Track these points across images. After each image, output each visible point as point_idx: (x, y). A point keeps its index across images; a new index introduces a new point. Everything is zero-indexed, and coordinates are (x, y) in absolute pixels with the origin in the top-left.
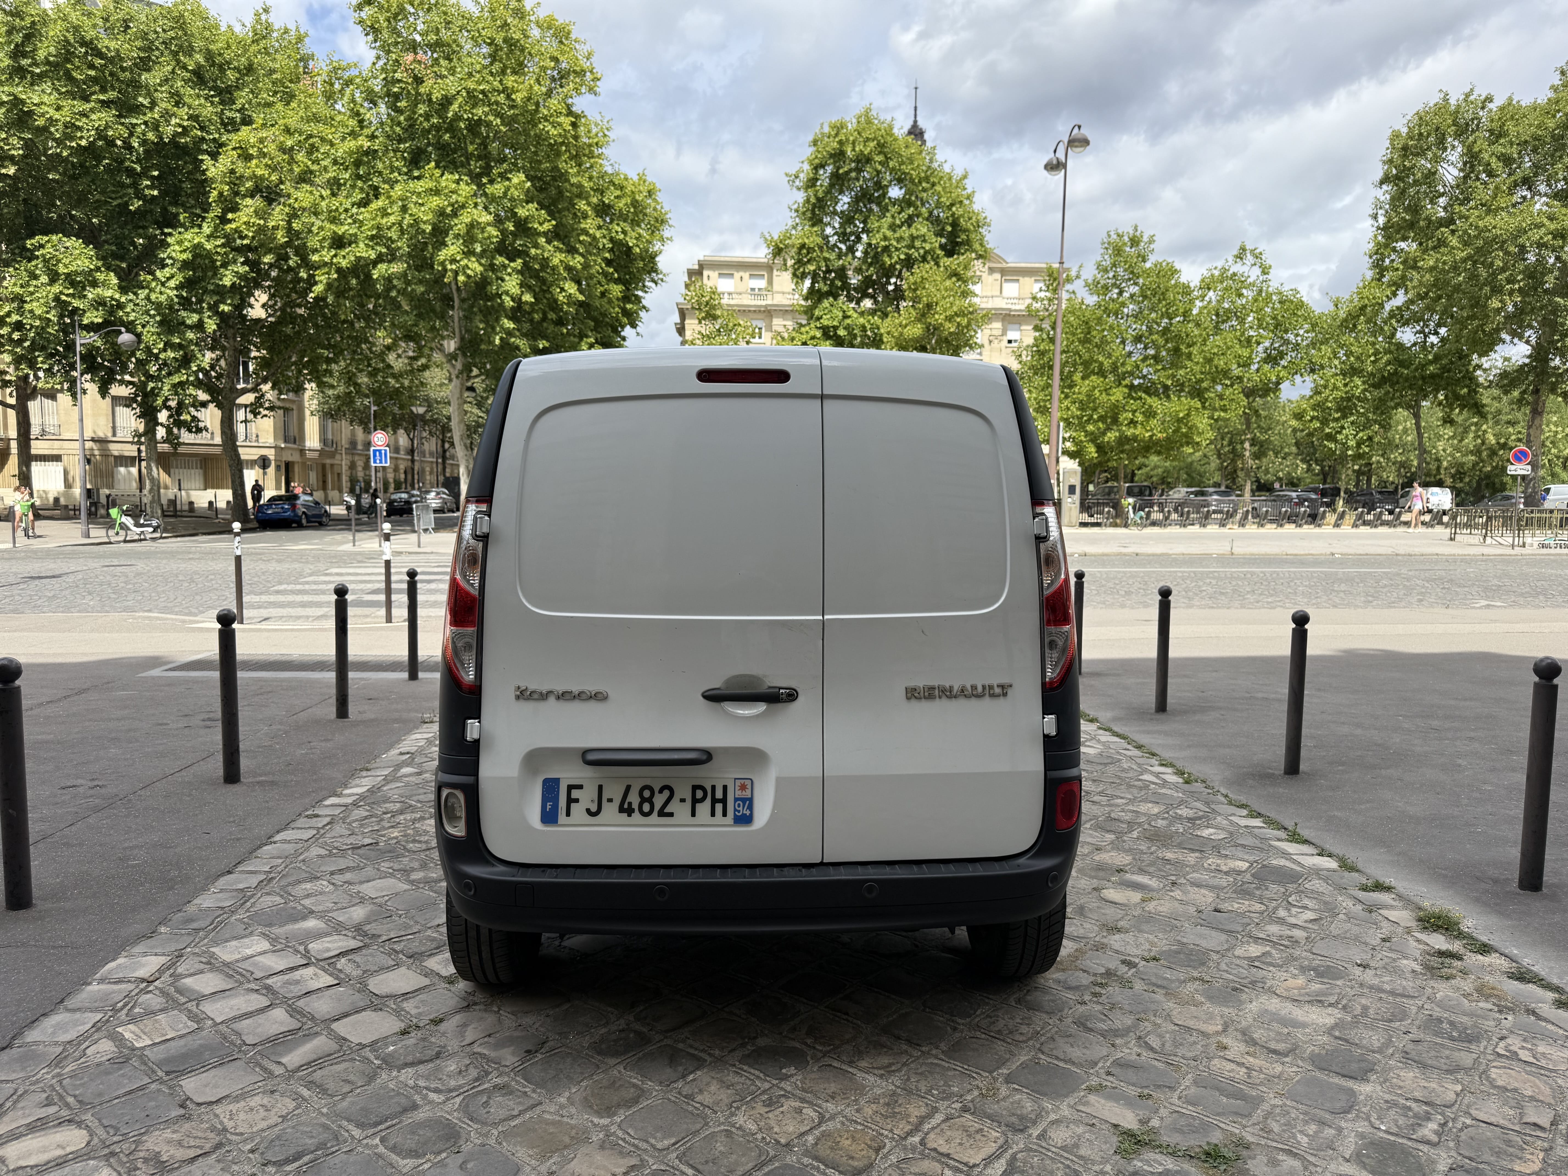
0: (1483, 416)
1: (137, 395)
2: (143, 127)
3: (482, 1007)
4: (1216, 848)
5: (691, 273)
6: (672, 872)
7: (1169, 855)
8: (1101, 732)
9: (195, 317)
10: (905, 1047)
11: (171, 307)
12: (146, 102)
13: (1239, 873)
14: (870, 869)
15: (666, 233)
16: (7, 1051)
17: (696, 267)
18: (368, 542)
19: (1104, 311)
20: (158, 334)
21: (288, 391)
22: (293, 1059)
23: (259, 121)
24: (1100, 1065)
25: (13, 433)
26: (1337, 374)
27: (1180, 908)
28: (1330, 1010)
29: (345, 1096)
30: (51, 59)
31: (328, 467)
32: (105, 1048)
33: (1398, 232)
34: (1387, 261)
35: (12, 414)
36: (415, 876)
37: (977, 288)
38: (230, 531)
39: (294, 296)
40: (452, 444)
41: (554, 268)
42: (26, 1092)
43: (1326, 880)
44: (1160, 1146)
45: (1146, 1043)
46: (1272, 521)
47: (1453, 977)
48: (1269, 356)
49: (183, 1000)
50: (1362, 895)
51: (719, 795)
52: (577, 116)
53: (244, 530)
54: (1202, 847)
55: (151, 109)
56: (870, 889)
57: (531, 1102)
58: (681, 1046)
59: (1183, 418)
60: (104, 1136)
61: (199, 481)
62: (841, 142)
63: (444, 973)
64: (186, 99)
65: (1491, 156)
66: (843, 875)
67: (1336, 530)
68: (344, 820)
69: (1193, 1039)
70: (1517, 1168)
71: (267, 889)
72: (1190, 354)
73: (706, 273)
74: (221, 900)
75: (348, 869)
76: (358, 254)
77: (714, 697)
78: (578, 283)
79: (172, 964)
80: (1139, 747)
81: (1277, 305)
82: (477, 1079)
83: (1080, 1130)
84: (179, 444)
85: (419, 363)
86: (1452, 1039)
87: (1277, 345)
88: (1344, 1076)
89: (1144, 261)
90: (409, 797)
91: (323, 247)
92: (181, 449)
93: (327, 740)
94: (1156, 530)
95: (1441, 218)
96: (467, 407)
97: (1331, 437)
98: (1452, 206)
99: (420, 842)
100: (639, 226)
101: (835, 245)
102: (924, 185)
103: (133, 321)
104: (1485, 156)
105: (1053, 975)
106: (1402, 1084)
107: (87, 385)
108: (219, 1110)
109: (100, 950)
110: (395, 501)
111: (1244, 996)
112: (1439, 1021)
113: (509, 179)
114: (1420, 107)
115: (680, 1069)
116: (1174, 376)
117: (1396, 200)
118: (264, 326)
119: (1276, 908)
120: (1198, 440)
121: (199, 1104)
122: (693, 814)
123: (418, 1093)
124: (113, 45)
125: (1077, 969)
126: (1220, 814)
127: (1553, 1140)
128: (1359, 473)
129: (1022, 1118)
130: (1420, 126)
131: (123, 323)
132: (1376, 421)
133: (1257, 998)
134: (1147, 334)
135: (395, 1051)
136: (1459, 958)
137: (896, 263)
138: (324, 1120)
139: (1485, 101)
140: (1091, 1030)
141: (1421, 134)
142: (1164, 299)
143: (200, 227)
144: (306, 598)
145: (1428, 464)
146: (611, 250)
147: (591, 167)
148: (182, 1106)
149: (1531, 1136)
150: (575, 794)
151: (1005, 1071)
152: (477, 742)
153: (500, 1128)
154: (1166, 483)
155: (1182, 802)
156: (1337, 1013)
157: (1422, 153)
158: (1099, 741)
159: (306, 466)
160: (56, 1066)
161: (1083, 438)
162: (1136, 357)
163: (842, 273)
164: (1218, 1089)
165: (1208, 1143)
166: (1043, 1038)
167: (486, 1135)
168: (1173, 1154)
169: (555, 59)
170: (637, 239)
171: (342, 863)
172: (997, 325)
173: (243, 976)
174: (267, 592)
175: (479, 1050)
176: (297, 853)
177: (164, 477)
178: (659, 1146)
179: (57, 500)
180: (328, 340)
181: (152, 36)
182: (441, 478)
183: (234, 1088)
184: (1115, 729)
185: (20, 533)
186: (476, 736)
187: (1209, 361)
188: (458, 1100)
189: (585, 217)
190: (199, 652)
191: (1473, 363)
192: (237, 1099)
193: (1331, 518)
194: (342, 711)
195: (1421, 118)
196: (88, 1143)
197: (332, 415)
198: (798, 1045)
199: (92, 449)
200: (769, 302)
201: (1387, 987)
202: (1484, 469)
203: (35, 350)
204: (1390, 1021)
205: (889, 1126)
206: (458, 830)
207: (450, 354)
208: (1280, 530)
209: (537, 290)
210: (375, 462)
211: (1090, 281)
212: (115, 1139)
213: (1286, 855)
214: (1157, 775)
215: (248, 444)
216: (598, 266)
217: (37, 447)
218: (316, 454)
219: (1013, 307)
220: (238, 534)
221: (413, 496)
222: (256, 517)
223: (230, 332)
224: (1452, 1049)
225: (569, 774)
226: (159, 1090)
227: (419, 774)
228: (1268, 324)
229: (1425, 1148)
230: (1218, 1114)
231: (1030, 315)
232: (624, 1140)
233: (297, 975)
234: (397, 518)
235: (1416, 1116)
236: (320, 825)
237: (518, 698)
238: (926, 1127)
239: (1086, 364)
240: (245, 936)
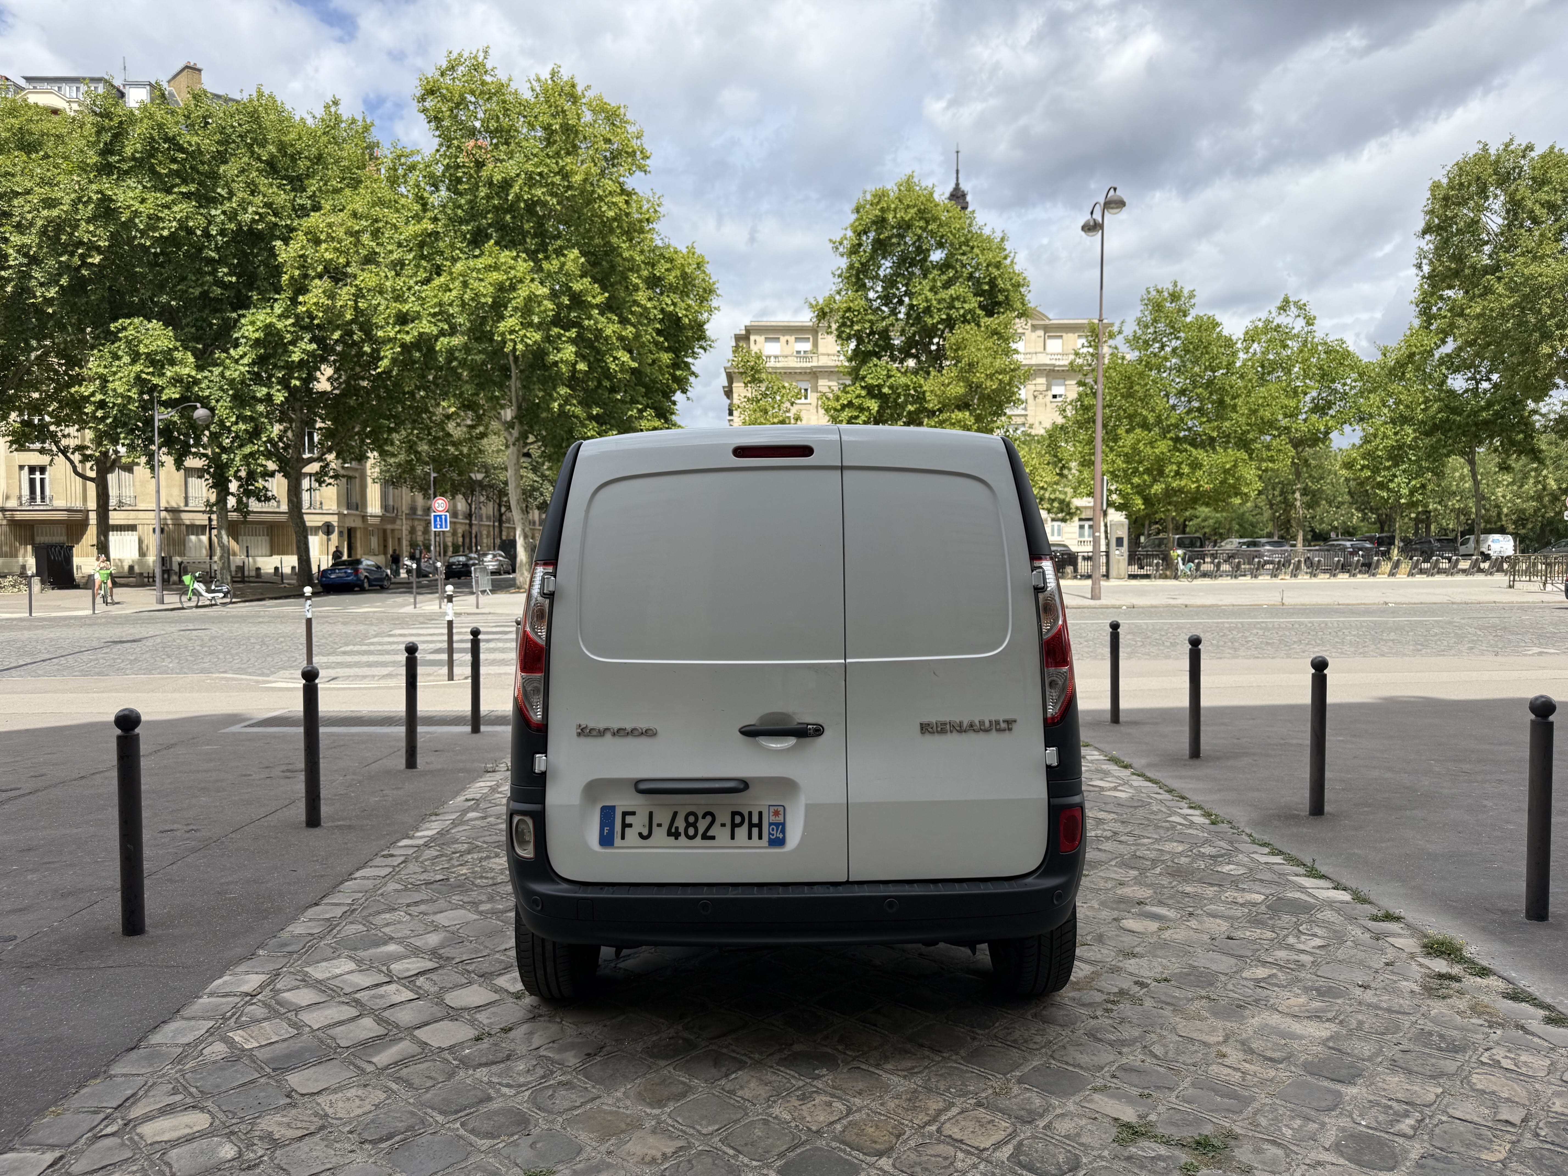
0: (1541, 462)
1: (210, 467)
2: (222, 217)
3: (546, 1018)
4: (1235, 882)
5: (738, 338)
6: (714, 889)
7: (1188, 889)
8: (1135, 777)
9: (265, 390)
10: (927, 1053)
11: (243, 382)
12: (224, 192)
13: (1255, 904)
14: (891, 887)
15: (715, 303)
16: (135, 1051)
17: (744, 332)
18: (429, 604)
19: (1146, 366)
20: (231, 408)
21: (352, 459)
22: (382, 1058)
23: (327, 206)
24: (1106, 1069)
25: (92, 504)
26: (1386, 423)
27: (1195, 936)
28: (1327, 1025)
29: (428, 1089)
30: (138, 155)
31: (389, 532)
32: (218, 1049)
33: (1443, 281)
34: (1434, 309)
35: (92, 487)
36: (483, 908)
37: (1019, 346)
38: (302, 595)
39: (358, 369)
40: (509, 508)
41: (607, 338)
42: (154, 1083)
43: (1338, 911)
44: (1156, 1136)
45: (1151, 1051)
46: (1325, 571)
47: (1450, 997)
48: (1317, 406)
49: (283, 1010)
50: (1371, 924)
51: (755, 820)
52: (629, 194)
53: (314, 594)
54: (1221, 882)
55: (230, 199)
56: (891, 904)
57: (592, 1096)
58: (724, 1051)
59: (1230, 469)
60: (224, 1119)
61: (265, 548)
62: (882, 210)
63: (512, 989)
64: (262, 188)
65: (1534, 204)
66: (866, 892)
67: (1392, 579)
68: (417, 858)
69: (1195, 1048)
70: (1484, 1157)
71: (351, 919)
72: (1235, 406)
73: (752, 338)
74: (310, 928)
75: (422, 901)
76: (421, 330)
77: (750, 733)
78: (630, 352)
79: (272, 982)
80: (1170, 791)
81: (1323, 356)
82: (543, 1077)
83: (1083, 1122)
84: (248, 513)
85: (478, 431)
86: (1440, 1049)
87: (1324, 395)
88: (1332, 1080)
89: (1185, 316)
90: (476, 839)
91: (388, 323)
92: (250, 518)
93: (397, 789)
94: (1207, 581)
95: (1487, 265)
96: (523, 472)
97: (1382, 486)
98: (1497, 254)
99: (487, 878)
100: (688, 296)
101: (878, 309)
102: (964, 248)
103: (208, 397)
104: (1529, 204)
105: (1067, 994)
106: (1386, 1087)
107: (164, 458)
108: (320, 1099)
109: (207, 970)
110: (453, 564)
111: (1247, 1012)
112: (1430, 1034)
113: (564, 256)
114: (1459, 158)
115: (724, 1069)
116: (1219, 428)
117: (1441, 248)
118: (329, 399)
119: (1286, 936)
120: (1246, 491)
121: (303, 1095)
122: (733, 837)
123: (494, 1088)
124: (195, 139)
125: (1092, 988)
126: (1242, 852)
127: (1521, 1135)
128: (1417, 520)
129: (1030, 1112)
130: (1460, 176)
131: (199, 399)
132: (1428, 469)
133: (1259, 1014)
134: (1190, 387)
135: (470, 1054)
136: (1457, 979)
137: (938, 323)
138: (411, 1108)
139: (1525, 150)
140: (1100, 1040)
141: (1461, 184)
142: (1207, 353)
143: (272, 308)
144: (372, 658)
145: (1487, 510)
146: (661, 321)
147: (642, 241)
148: (288, 1096)
149: (1502, 1130)
150: (629, 819)
151: (1018, 1074)
152: (544, 774)
153: (564, 1117)
154: (1218, 534)
155: (1206, 841)
156: (1333, 1027)
157: (1464, 202)
158: (1131, 786)
159: (368, 532)
160: (179, 1063)
161: (1129, 491)
162: (1181, 410)
163: (885, 334)
164: (1213, 1090)
165: (1200, 1134)
166: (1055, 1047)
167: (552, 1122)
168: (1167, 1143)
169: (608, 141)
170: (686, 310)
171: (417, 897)
172: (1041, 381)
173: (334, 991)
174: (334, 653)
175: (544, 1053)
176: (376, 888)
177: (233, 545)
178: (704, 1131)
179: (131, 568)
180: (390, 410)
181: (229, 130)
182: (498, 541)
183: (333, 1082)
184: (1149, 774)
185: (99, 600)
186: (543, 769)
187: (1254, 412)
188: (527, 1093)
189: (636, 289)
190: (275, 710)
191: (1529, 408)
192: (335, 1091)
193: (1386, 567)
194: (411, 761)
195: (1461, 169)
196: (211, 1124)
197: (393, 483)
198: (830, 1051)
199: (165, 519)
200: (815, 364)
201: (1385, 1005)
202: (1547, 515)
203: (116, 427)
204: (1384, 1034)
205: (910, 1117)
206: (527, 852)
207: (506, 422)
208: (1333, 580)
209: (592, 359)
210: (435, 527)
211: (1131, 337)
212: (234, 1121)
213: (1302, 889)
214: (1185, 817)
215: (313, 511)
216: (649, 335)
217: (115, 518)
218: (378, 520)
219: (1057, 363)
220: (309, 598)
221: (471, 559)
222: (320, 581)
223: (297, 405)
224: (1438, 1058)
225: (623, 802)
226: (267, 1084)
227: (484, 818)
228: (1314, 374)
229: (1401, 1140)
230: (1211, 1111)
231: (1072, 370)
232: (673, 1126)
233: (382, 990)
234: (456, 580)
235: (1396, 1113)
236: (395, 864)
237: (579, 735)
238: (943, 1118)
239: (1130, 417)
240: (334, 958)
